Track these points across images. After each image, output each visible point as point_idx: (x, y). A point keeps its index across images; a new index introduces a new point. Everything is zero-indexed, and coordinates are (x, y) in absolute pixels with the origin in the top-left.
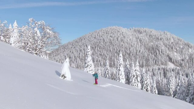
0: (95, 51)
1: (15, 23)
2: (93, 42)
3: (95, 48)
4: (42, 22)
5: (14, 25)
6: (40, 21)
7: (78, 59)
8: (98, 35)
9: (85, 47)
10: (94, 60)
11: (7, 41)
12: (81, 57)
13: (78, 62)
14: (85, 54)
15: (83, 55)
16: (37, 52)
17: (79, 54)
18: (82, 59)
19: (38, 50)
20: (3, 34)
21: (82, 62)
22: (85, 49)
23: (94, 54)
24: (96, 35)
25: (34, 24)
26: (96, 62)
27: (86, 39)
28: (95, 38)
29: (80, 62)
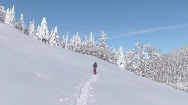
0: (183, 67)
1: (121, 47)
2: (180, 58)
3: (183, 63)
4: (147, 45)
5: (120, 49)
6: (146, 45)
7: (166, 74)
8: (184, 52)
9: (172, 62)
10: (182, 75)
11: (114, 63)
12: (168, 72)
13: (165, 76)
14: (173, 70)
15: (171, 71)
16: (144, 74)
17: (167, 69)
18: (170, 74)
19: (145, 72)
20: (111, 57)
21: (170, 76)
22: (172, 65)
23: (182, 70)
24: (183, 52)
25: (141, 48)
26: (184, 77)
27: (172, 56)
28: (182, 54)
29: (167, 77)
